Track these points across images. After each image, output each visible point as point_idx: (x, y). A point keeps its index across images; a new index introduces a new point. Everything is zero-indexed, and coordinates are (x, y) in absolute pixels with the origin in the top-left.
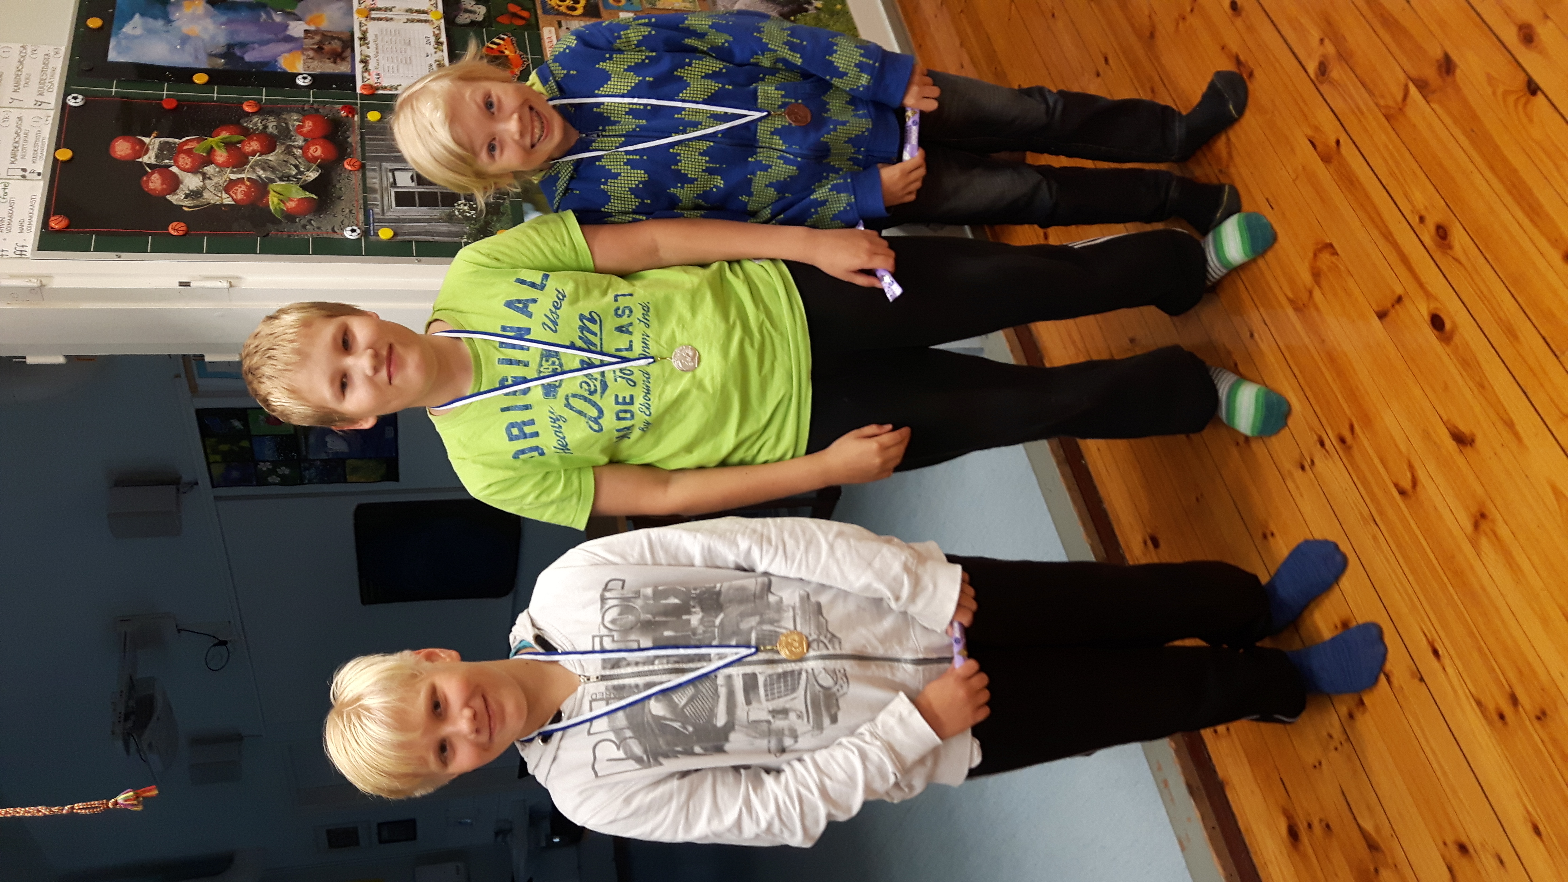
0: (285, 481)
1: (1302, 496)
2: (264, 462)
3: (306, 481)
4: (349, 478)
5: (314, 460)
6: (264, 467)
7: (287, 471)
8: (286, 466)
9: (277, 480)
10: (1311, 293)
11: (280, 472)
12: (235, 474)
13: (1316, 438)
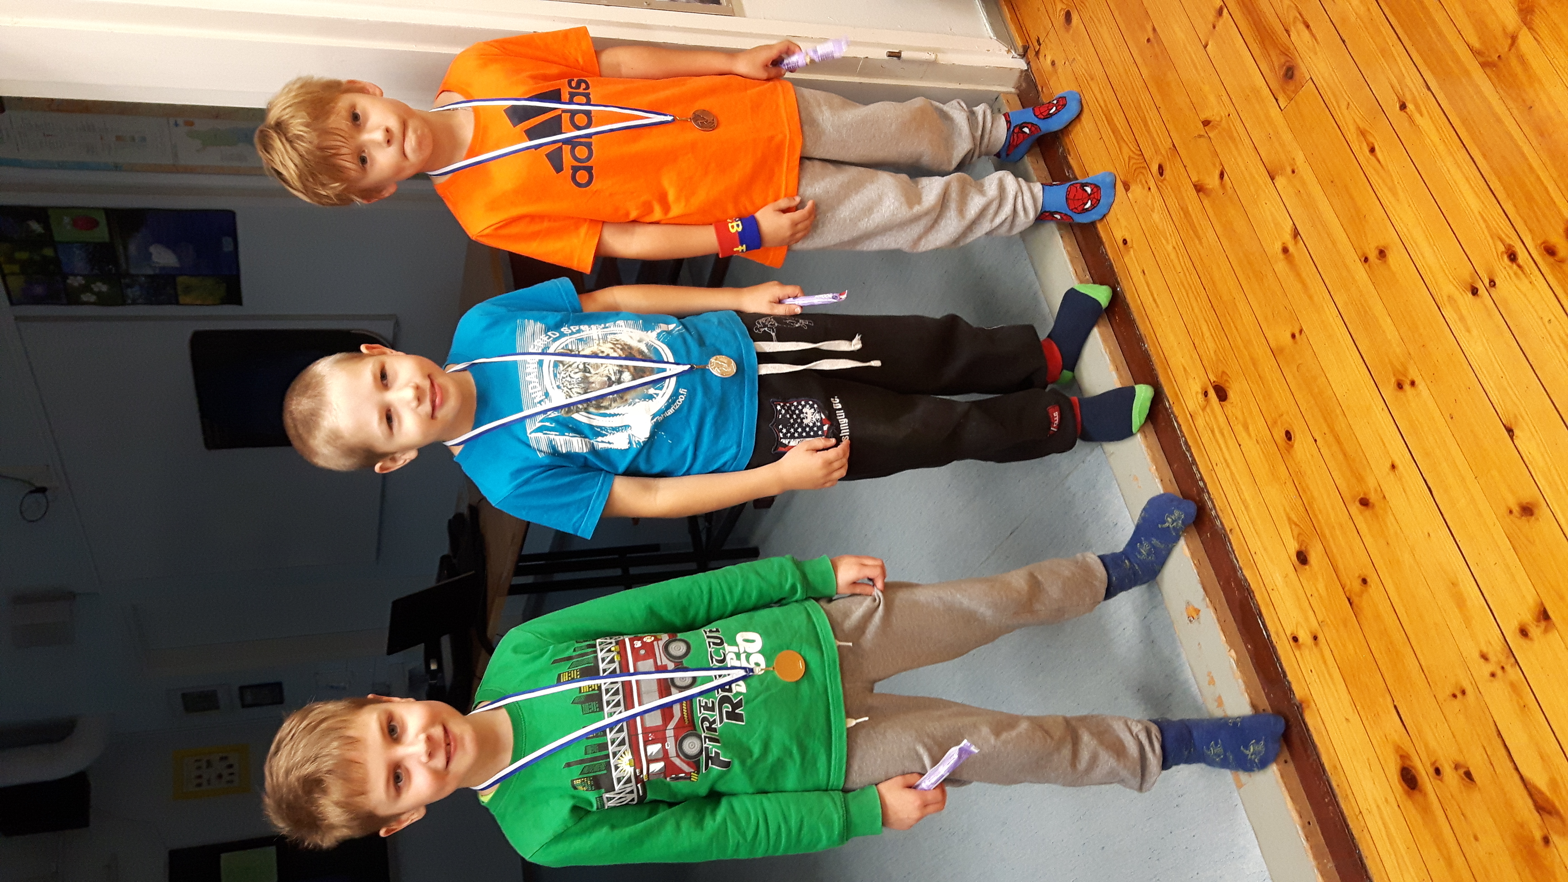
0: (103, 300)
1: (1468, 331)
2: (75, 275)
3: (130, 301)
4: (182, 299)
5: (138, 276)
6: (75, 282)
7: (104, 288)
8: (104, 283)
9: (93, 298)
10: (1514, 39)
11: (96, 289)
12: (39, 290)
13: (1502, 248)
